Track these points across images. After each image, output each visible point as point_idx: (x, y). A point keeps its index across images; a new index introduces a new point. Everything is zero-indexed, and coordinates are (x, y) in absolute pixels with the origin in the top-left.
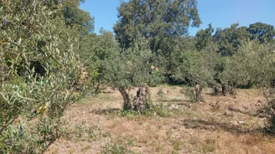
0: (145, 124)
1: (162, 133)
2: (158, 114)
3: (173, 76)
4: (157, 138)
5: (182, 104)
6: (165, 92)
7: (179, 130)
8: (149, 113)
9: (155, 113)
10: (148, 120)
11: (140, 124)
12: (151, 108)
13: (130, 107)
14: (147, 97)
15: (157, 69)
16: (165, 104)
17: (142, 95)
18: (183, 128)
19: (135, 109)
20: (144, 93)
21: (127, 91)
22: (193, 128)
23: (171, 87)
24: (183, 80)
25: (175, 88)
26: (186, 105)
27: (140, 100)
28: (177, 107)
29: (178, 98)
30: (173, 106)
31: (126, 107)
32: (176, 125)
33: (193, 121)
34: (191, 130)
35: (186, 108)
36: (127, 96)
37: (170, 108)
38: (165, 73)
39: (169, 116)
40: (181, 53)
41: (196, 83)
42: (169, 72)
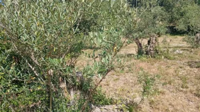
0: (156, 65)
1: (171, 71)
2: (166, 57)
3: (177, 27)
4: (168, 75)
5: (185, 50)
6: (169, 41)
7: (185, 69)
8: (158, 56)
9: (163, 57)
10: (158, 62)
11: (152, 65)
12: (159, 53)
13: (143, 53)
14: (157, 45)
15: (161, 23)
16: (171, 50)
17: (152, 43)
18: (188, 68)
19: (147, 53)
20: (154, 41)
21: (140, 40)
22: (197, 67)
23: (173, 37)
24: (186, 30)
25: (176, 38)
26: (188, 50)
27: (150, 47)
28: (181, 52)
29: (181, 45)
30: (177, 51)
31: (140, 53)
32: (182, 66)
33: (196, 62)
34: (195, 69)
35: (188, 52)
36: (140, 44)
37: (175, 53)
38: (168, 25)
39: (174, 59)
40: (182, 8)
41: (197, 33)
42: (171, 25)
